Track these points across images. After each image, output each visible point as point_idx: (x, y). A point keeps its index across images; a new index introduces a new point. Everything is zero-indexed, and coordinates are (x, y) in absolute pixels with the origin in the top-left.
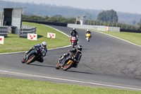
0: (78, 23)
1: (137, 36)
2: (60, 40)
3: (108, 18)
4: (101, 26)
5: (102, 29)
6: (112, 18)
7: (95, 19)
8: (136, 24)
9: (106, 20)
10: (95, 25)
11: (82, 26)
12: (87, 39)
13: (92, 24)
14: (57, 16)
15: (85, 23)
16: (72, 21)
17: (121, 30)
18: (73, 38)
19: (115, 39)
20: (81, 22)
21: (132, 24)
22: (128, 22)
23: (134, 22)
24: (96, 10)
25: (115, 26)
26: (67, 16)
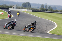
0: (14, 8)
1: (39, 14)
2: (5, 15)
3: (27, 6)
4: (23, 9)
5: (24, 11)
6: (28, 6)
7: (21, 6)
8: (39, 8)
9: (26, 7)
10: (21, 8)
11: (15, 9)
12: (18, 15)
13: (20, 8)
14: (4, 5)
15: (17, 8)
16: (11, 7)
17: (33, 11)
18: (9, 15)
19: (30, 15)
20: (15, 7)
21: (37, 8)
22: (35, 8)
23: (38, 7)
24: (21, 2)
25: (30, 9)
26: (8, 5)
